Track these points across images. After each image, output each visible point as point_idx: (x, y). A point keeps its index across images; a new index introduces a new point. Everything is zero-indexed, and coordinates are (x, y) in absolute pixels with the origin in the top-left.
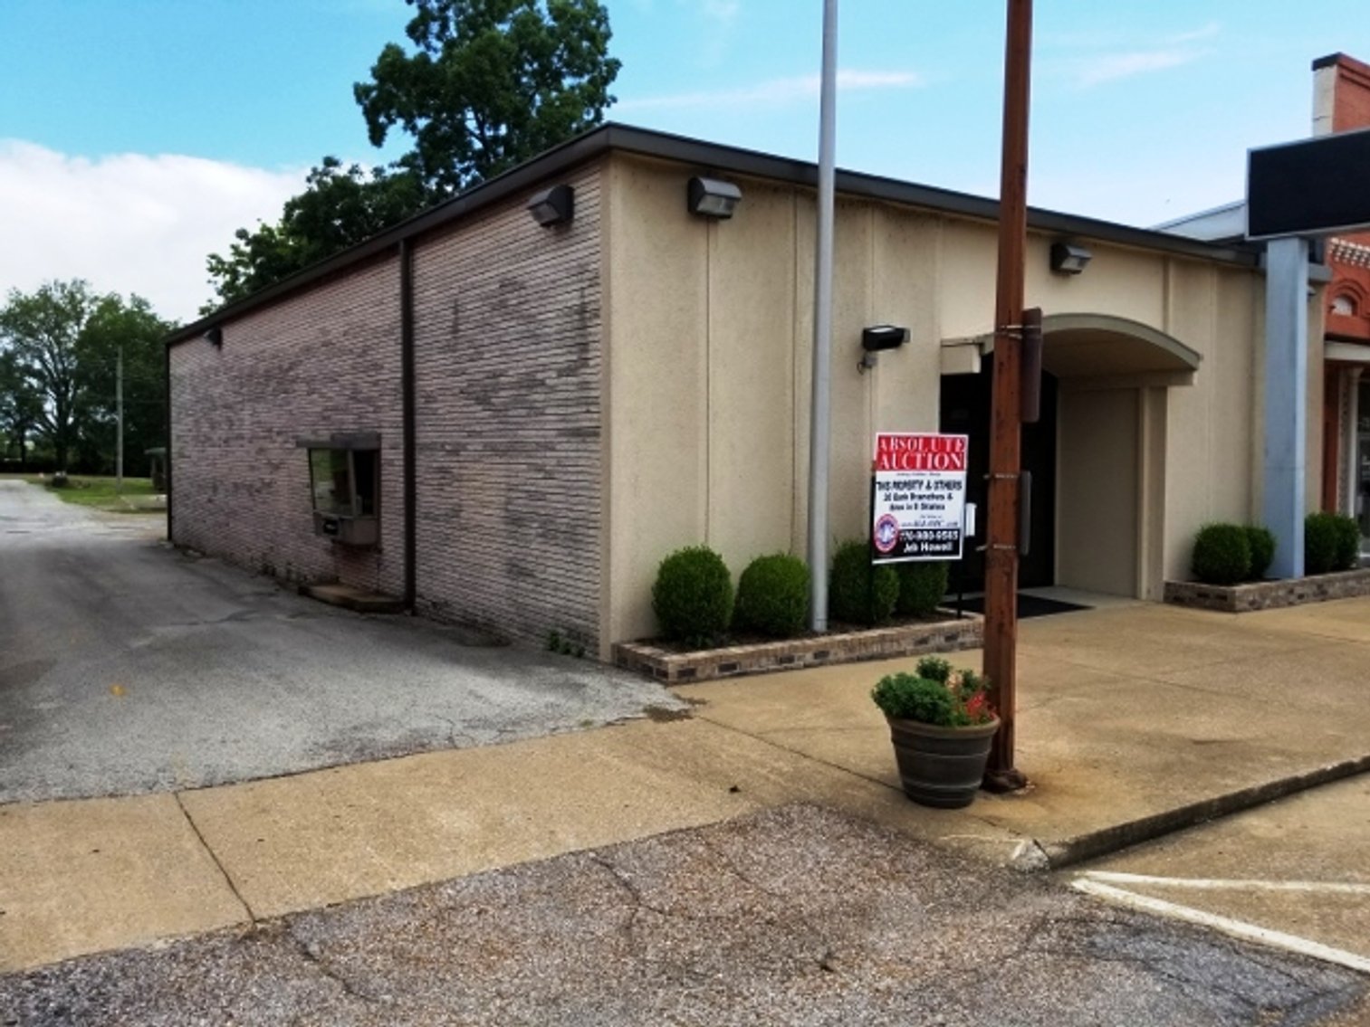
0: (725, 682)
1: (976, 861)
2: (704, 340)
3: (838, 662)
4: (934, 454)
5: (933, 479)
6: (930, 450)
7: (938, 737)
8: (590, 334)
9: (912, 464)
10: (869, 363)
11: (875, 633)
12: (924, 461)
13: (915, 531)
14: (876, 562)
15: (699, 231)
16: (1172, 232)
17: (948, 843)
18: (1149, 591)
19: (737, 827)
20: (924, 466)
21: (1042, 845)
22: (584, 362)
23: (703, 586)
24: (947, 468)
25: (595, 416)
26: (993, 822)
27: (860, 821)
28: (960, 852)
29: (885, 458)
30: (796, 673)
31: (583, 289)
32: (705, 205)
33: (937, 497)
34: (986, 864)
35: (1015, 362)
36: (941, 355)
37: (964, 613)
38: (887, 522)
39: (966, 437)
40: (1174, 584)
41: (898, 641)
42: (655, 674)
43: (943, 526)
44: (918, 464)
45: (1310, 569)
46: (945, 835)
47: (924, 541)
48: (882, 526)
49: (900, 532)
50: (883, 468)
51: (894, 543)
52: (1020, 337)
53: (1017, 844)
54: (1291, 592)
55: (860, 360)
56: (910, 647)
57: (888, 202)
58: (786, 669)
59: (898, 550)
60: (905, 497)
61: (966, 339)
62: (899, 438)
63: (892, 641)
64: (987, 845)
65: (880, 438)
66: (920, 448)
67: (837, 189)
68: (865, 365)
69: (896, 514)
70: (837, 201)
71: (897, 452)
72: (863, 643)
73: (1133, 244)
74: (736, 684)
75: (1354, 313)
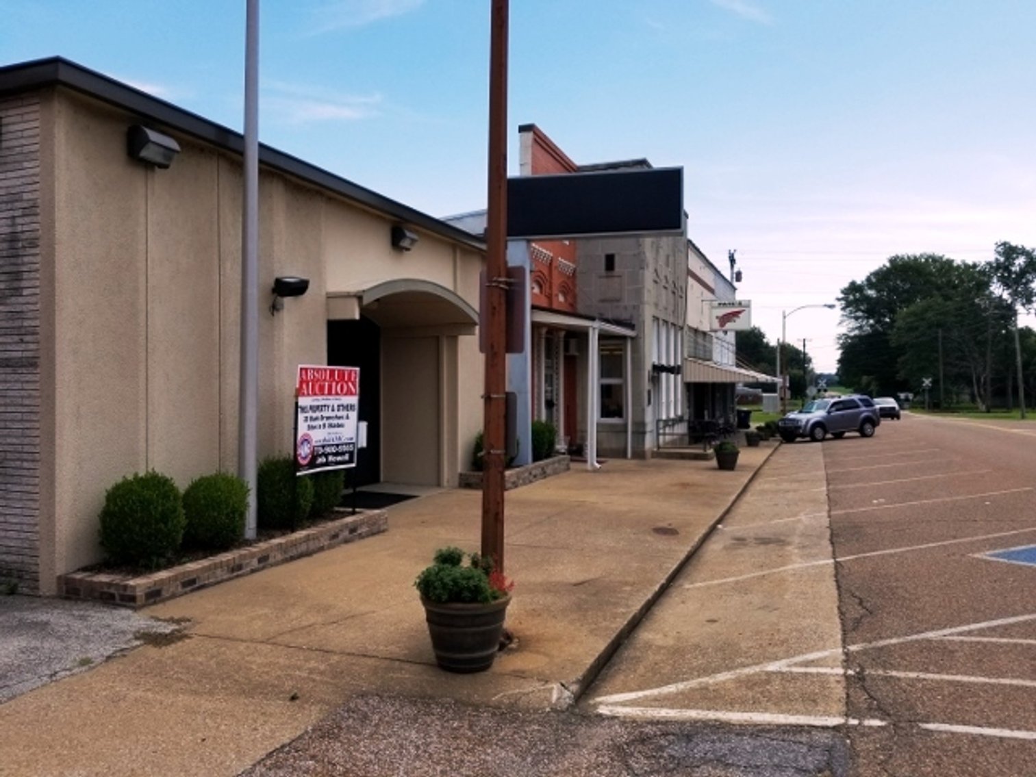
0: (189, 596)
1: (528, 711)
2: (144, 277)
3: (277, 564)
4: (337, 383)
5: (336, 403)
6: (334, 379)
7: (479, 612)
8: (23, 264)
9: (322, 393)
10: (278, 307)
11: (300, 534)
12: (330, 387)
13: (323, 447)
14: (298, 474)
15: (137, 177)
16: (452, 224)
17: (501, 702)
18: (448, 482)
19: (325, 732)
20: (330, 393)
21: (566, 685)
22: (17, 291)
23: (160, 509)
24: (346, 394)
25: (32, 346)
26: (520, 675)
27: (422, 700)
28: (513, 706)
29: (304, 386)
30: (247, 578)
31: (14, 217)
32: (147, 153)
33: (340, 418)
34: (536, 711)
35: (503, 307)
36: (327, 304)
37: (357, 510)
38: (306, 440)
39: (358, 369)
40: (465, 475)
41: (318, 538)
42: (118, 601)
43: (344, 440)
44: (326, 392)
45: (536, 458)
46: (495, 695)
47: (329, 454)
48: (302, 443)
49: (314, 447)
50: (303, 395)
51: (310, 456)
52: (507, 287)
53: (552, 688)
54: (530, 474)
55: (271, 304)
56: (326, 543)
57: (289, 177)
58: (238, 576)
59: (312, 464)
60: (316, 419)
61: (348, 293)
62: (314, 369)
63: (314, 539)
64: (531, 695)
65: (301, 369)
66: (328, 378)
67: (261, 161)
68: (274, 308)
69: (312, 433)
70: (261, 172)
71: (312, 381)
72: (294, 544)
73: (437, 232)
74: (201, 597)
75: (541, 292)
